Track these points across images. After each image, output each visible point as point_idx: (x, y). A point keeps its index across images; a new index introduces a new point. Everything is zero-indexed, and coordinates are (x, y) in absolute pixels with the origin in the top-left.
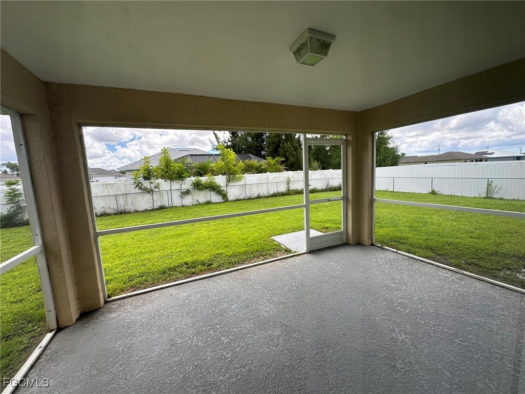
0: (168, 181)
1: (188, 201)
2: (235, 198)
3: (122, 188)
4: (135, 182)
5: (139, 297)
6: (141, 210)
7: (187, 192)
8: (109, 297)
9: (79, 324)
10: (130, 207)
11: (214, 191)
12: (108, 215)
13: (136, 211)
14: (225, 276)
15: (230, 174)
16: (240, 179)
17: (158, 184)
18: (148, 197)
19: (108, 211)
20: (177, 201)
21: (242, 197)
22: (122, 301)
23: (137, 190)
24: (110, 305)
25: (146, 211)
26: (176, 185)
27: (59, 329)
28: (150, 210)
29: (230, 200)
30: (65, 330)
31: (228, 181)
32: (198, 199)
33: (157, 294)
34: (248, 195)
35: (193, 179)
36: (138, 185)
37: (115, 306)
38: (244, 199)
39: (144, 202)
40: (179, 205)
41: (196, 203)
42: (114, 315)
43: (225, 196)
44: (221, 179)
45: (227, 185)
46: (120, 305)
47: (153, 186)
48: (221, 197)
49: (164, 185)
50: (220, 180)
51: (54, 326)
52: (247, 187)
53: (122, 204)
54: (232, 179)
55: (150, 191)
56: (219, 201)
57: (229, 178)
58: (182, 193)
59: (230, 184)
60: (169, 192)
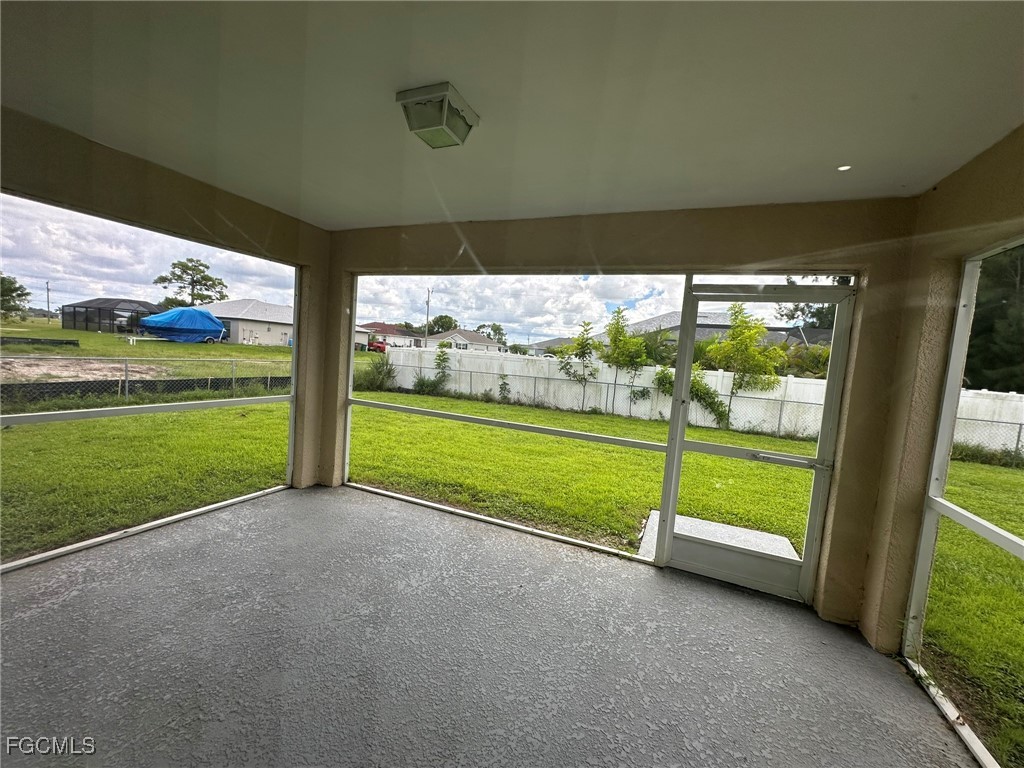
0: (614, 367)
1: (643, 409)
2: (747, 427)
3: (546, 370)
4: (562, 362)
6: (565, 408)
7: (644, 394)
8: (349, 481)
10: (551, 401)
11: (699, 401)
12: (521, 405)
13: (557, 408)
15: (745, 371)
16: (769, 386)
17: (596, 370)
18: (578, 388)
19: (524, 400)
20: (622, 406)
21: (767, 428)
23: (562, 375)
25: (572, 412)
26: (624, 377)
27: (291, 487)
29: (734, 428)
31: (739, 385)
32: (663, 412)
34: (787, 425)
35: (659, 368)
36: (566, 367)
38: (772, 435)
39: (569, 396)
41: (658, 417)
43: (722, 417)
44: (720, 378)
45: (732, 393)
47: (587, 372)
48: (712, 417)
49: (607, 373)
50: (718, 381)
51: (289, 482)
52: (788, 408)
53: (542, 393)
54: (748, 383)
55: (582, 380)
56: (707, 424)
57: (742, 379)
58: (633, 392)
59: (740, 393)
60: (613, 387)
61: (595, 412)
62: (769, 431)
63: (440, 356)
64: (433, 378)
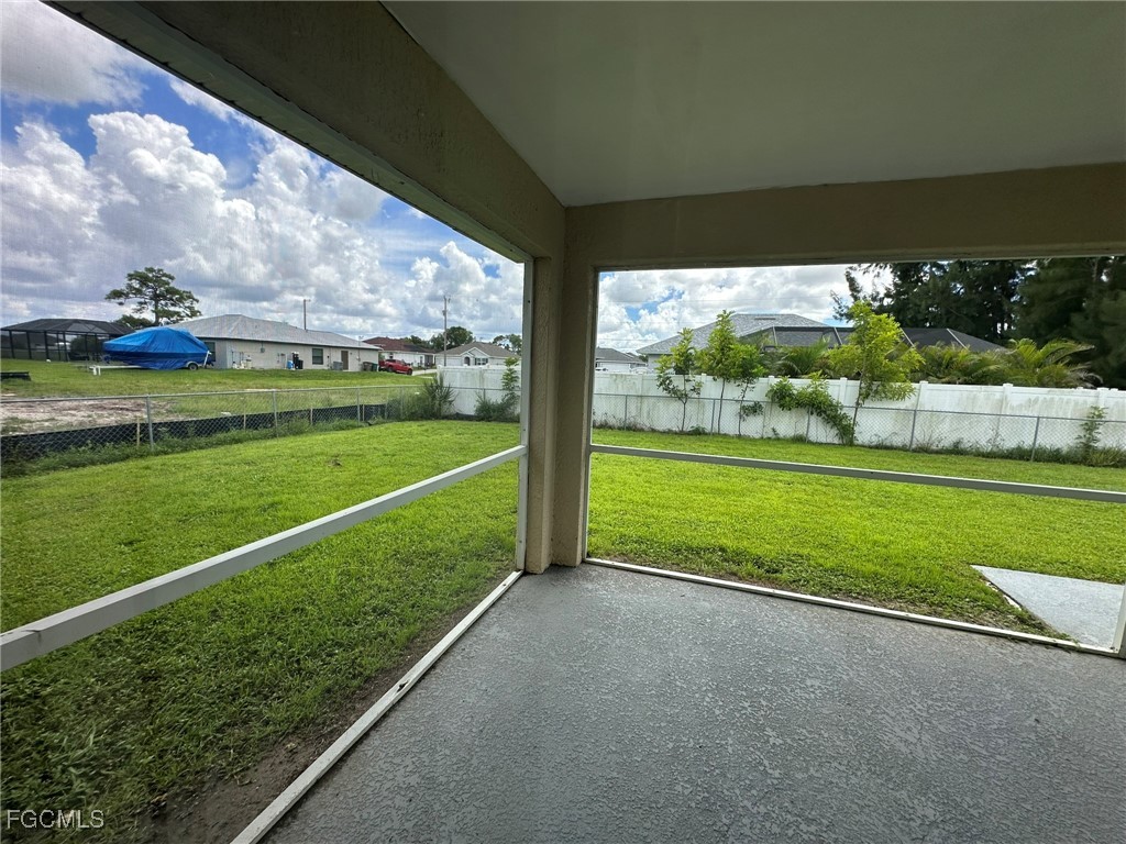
0: (720, 380)
1: (753, 426)
2: (875, 440)
3: (639, 386)
4: (660, 377)
5: (630, 575)
6: (661, 429)
7: (755, 409)
8: (589, 556)
9: (546, 576)
10: (644, 422)
11: (819, 414)
12: (611, 428)
13: (653, 431)
14: (804, 608)
15: (873, 379)
16: (901, 394)
17: (700, 384)
18: (676, 406)
19: (612, 421)
20: (729, 425)
21: (897, 441)
22: (604, 569)
23: (661, 392)
24: (588, 568)
25: (669, 432)
26: (733, 391)
27: (525, 573)
28: (676, 433)
29: (860, 442)
30: (531, 577)
31: (865, 395)
32: (777, 428)
33: (659, 582)
34: (921, 437)
35: (773, 381)
36: (664, 382)
37: (594, 574)
38: (904, 449)
39: (667, 416)
40: (731, 433)
41: (771, 434)
42: (590, 586)
43: (846, 432)
44: (843, 388)
45: (858, 404)
46: (600, 575)
47: (689, 387)
48: (835, 431)
49: (710, 386)
50: (842, 391)
51: (521, 566)
52: (920, 418)
53: (634, 414)
54: (876, 392)
55: (681, 397)
56: (830, 440)
57: (869, 387)
58: (743, 408)
59: (868, 403)
60: (718, 403)
61: (698, 432)
62: (900, 444)
63: (508, 375)
64: (500, 401)
